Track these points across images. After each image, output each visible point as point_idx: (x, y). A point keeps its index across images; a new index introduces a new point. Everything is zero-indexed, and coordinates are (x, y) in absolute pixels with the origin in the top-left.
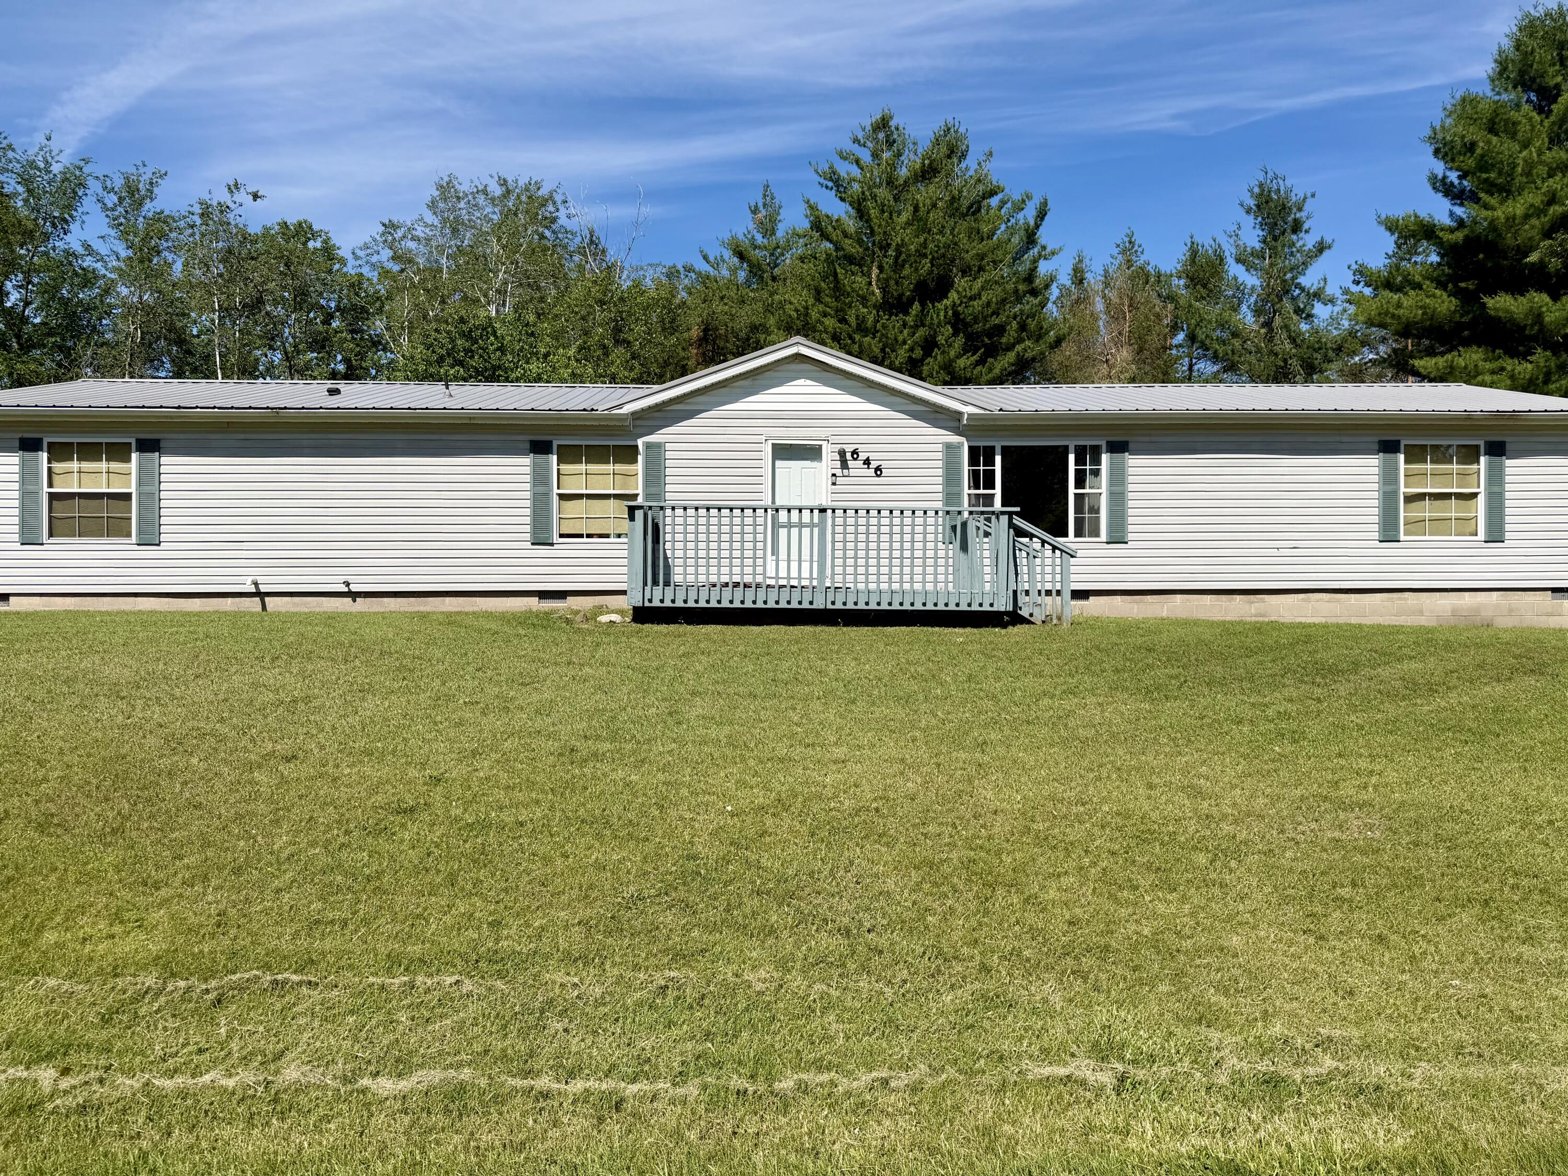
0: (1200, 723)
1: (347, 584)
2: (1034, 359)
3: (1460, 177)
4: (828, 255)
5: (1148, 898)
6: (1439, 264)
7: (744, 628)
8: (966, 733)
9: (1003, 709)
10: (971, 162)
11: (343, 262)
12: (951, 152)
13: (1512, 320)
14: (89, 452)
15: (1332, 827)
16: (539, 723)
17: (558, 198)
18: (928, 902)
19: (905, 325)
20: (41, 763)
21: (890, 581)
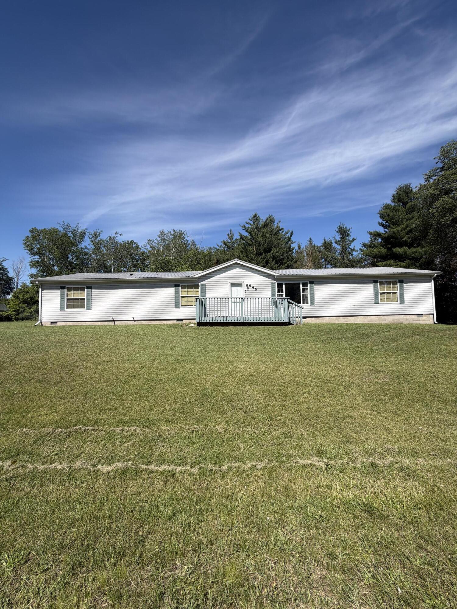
0: (336, 349)
1: (133, 318)
2: (291, 265)
3: (385, 223)
4: (244, 244)
5: (328, 400)
6: (382, 242)
7: (224, 327)
8: (278, 353)
9: (287, 347)
10: (276, 223)
11: (140, 249)
12: (271, 221)
13: (399, 254)
14: (76, 289)
15: (376, 378)
16: (171, 352)
17: (185, 233)
18: (268, 402)
19: (261, 258)
20: (47, 364)
21: (259, 315)
